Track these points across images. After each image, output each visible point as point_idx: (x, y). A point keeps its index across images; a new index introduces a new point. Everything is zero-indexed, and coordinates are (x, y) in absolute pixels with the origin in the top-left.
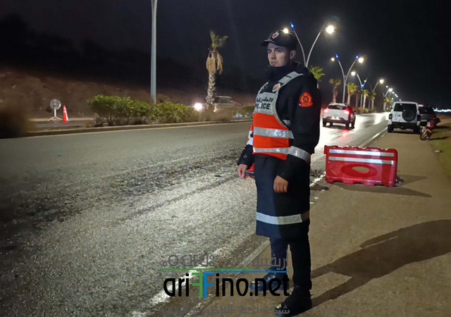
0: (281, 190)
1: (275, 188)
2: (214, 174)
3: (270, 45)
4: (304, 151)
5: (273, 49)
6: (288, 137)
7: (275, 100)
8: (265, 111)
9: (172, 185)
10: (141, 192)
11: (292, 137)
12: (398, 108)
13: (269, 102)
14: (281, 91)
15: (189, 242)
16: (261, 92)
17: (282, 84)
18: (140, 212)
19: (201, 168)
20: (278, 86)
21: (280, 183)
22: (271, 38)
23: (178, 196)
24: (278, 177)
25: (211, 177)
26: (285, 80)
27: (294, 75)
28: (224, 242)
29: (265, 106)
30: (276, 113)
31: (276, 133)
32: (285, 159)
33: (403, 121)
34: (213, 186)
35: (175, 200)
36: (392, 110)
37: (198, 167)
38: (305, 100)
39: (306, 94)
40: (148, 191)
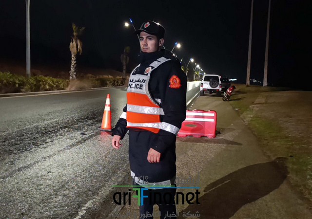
0: (155, 161)
6: (158, 114)
7: (147, 82)
8: (138, 91)
9: (46, 143)
10: (22, 150)
11: (163, 113)
12: (207, 79)
13: (142, 83)
16: (133, 74)
17: (152, 67)
18: (20, 170)
19: (69, 128)
20: (149, 70)
21: (153, 155)
22: (143, 28)
24: (151, 149)
25: (78, 135)
26: (156, 64)
27: (163, 60)
30: (148, 92)
32: (156, 132)
33: (210, 88)
34: (80, 142)
36: (203, 80)
38: (174, 82)
39: (174, 77)
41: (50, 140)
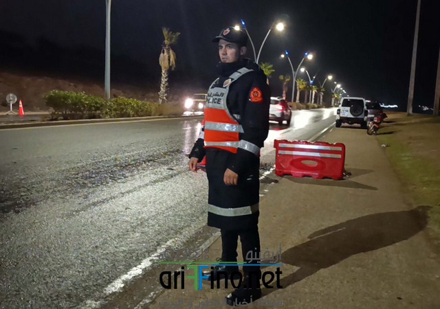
0: (232, 183)
1: (225, 180)
2: (166, 167)
3: (221, 41)
4: (254, 145)
5: (224, 45)
6: (238, 131)
7: (226, 95)
8: (217, 106)
9: (125, 177)
10: (95, 184)
11: (242, 131)
12: (346, 103)
13: (220, 97)
14: (231, 86)
15: (142, 233)
16: (212, 88)
17: (232, 79)
18: (94, 204)
19: (154, 161)
20: (229, 81)
21: (230, 176)
22: (222, 35)
23: (131, 188)
24: (228, 170)
25: (164, 170)
26: (236, 76)
27: (244, 70)
28: (176, 233)
29: (216, 101)
30: (226, 107)
31: (227, 127)
32: (235, 152)
33: (350, 116)
34: (166, 178)
35: (129, 192)
36: (340, 106)
37: (151, 160)
38: (255, 95)
39: (255, 90)
40: (102, 184)
41: (130, 174)
